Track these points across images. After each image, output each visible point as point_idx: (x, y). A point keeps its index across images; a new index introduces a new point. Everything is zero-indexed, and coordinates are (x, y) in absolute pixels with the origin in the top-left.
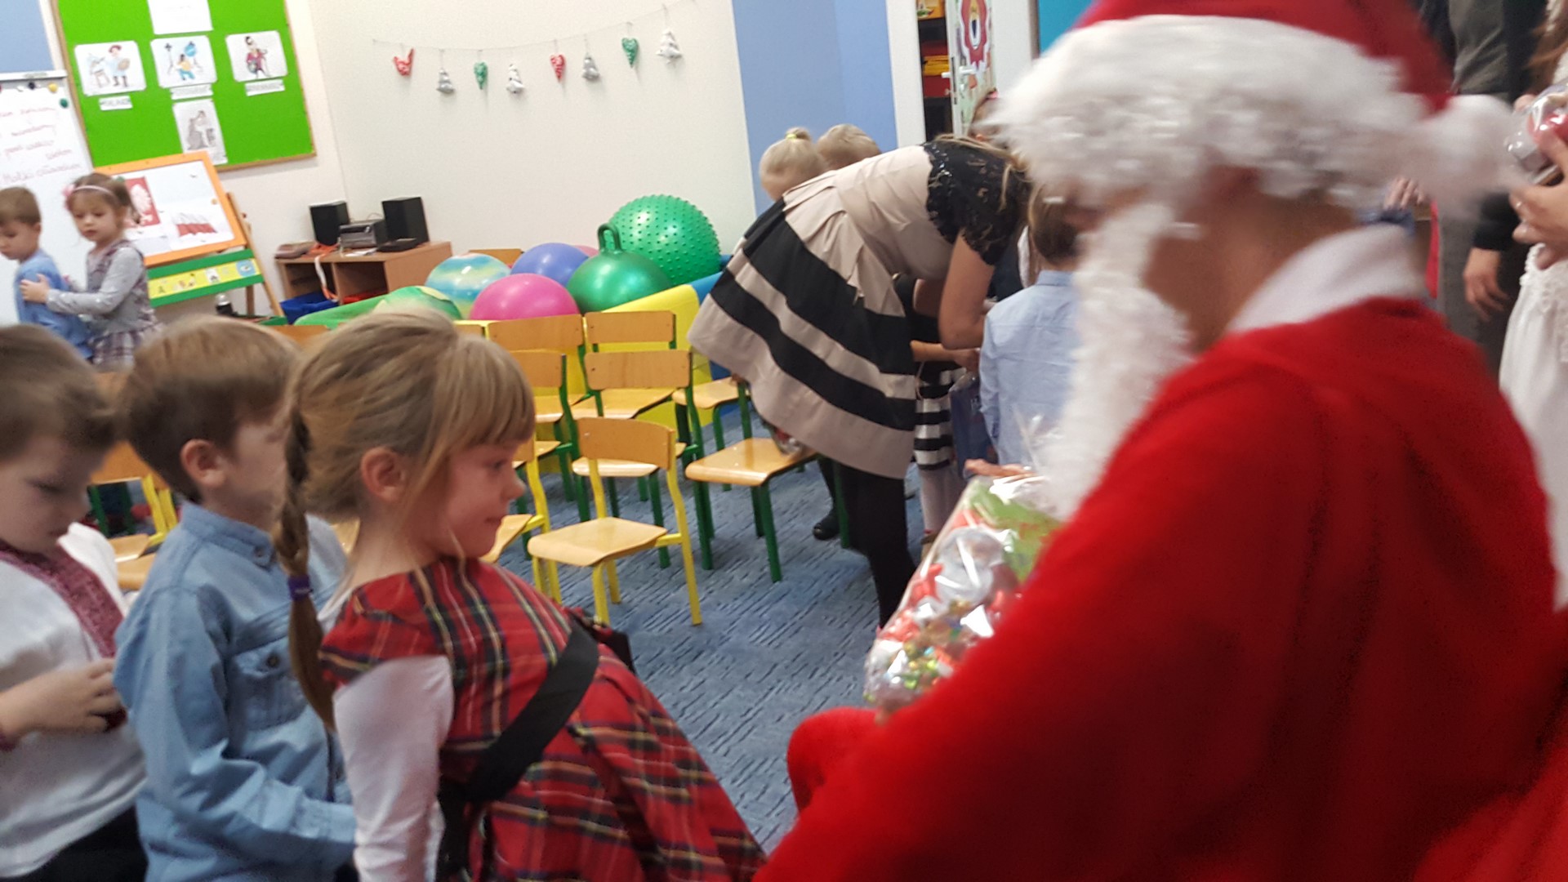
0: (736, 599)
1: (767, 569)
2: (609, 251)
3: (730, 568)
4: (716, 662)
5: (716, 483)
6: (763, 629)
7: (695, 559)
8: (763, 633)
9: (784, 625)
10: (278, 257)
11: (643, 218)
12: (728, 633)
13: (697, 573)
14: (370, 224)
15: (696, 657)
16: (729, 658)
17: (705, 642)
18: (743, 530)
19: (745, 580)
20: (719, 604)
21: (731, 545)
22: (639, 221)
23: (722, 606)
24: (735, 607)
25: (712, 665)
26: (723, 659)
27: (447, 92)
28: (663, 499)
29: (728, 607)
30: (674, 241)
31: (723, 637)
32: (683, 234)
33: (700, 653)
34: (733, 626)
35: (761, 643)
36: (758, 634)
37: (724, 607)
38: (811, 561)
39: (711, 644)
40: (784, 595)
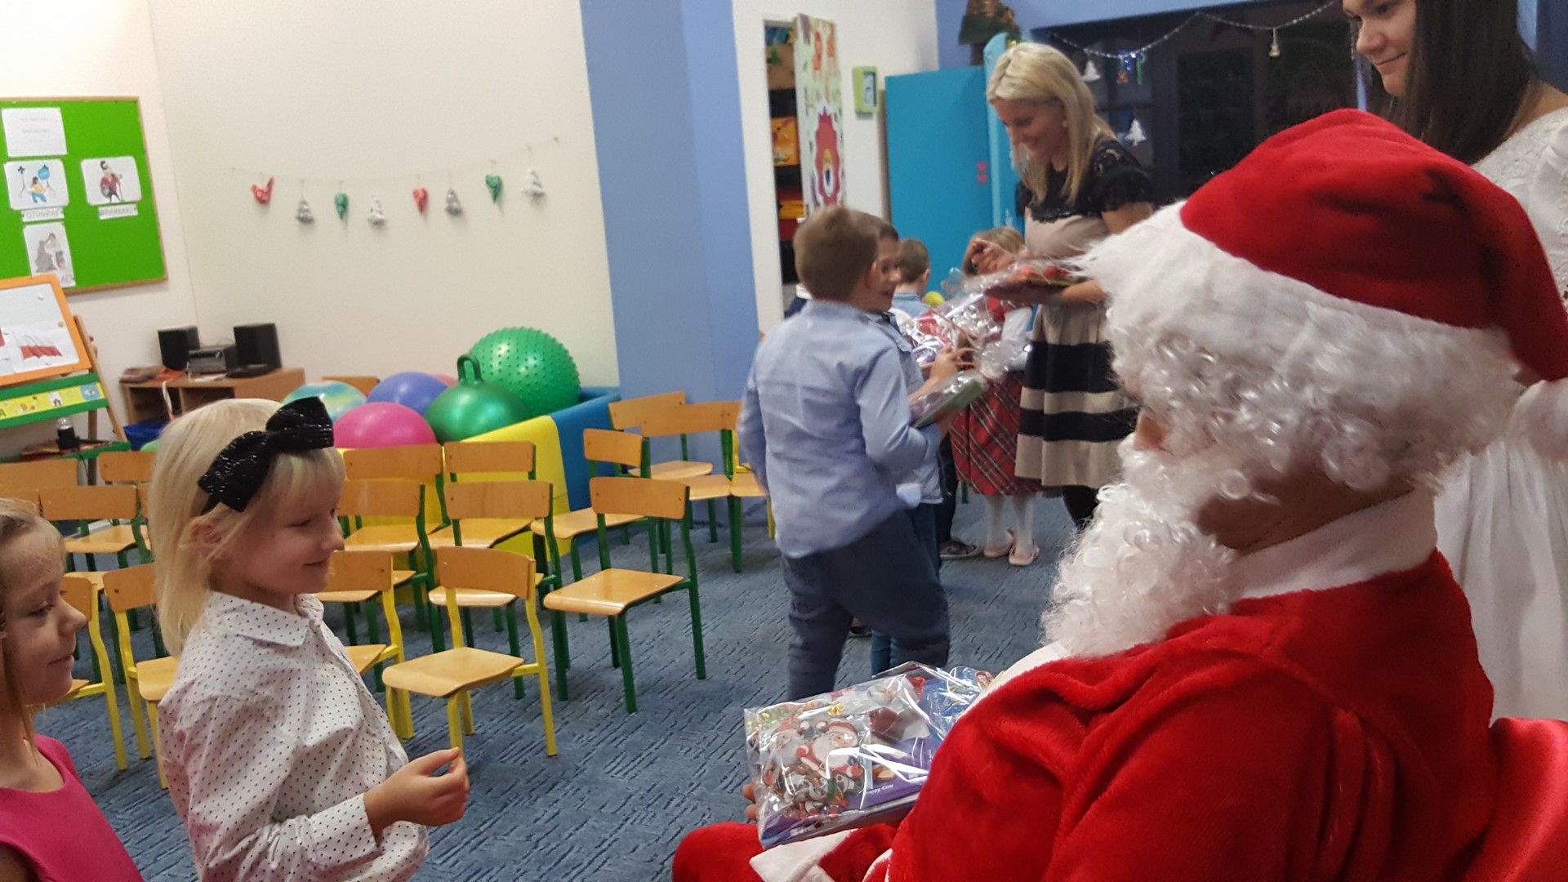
0: (591, 730)
1: (622, 700)
2: (469, 382)
3: (586, 698)
4: (570, 793)
5: (572, 613)
6: (618, 760)
7: (552, 689)
8: (618, 764)
9: (640, 756)
10: (123, 381)
11: (503, 349)
12: (584, 763)
13: (553, 704)
14: (220, 349)
15: (551, 789)
16: (584, 790)
17: (560, 773)
18: (599, 661)
19: (600, 711)
20: (574, 735)
21: (586, 676)
22: (501, 352)
23: (576, 738)
24: (590, 738)
25: (566, 796)
26: (579, 789)
27: (306, 220)
28: (520, 630)
29: (584, 738)
30: (535, 372)
31: (577, 769)
32: (543, 367)
33: (554, 785)
34: (588, 758)
35: (616, 774)
36: (613, 765)
37: (580, 738)
38: (666, 691)
39: (565, 776)
40: (640, 726)
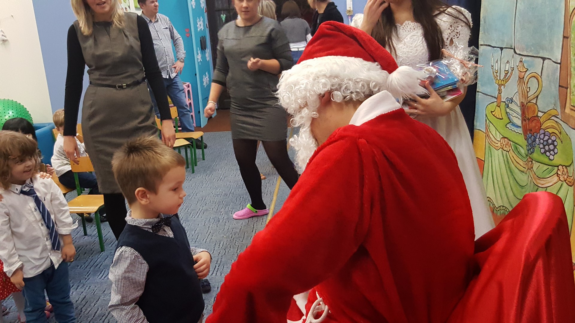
0: (85, 263)
4: (87, 288)
6: (102, 273)
12: (88, 276)
15: (77, 288)
17: (79, 281)
19: (85, 255)
20: (78, 266)
23: (79, 267)
24: (85, 266)
25: (86, 290)
26: (90, 287)
29: (83, 267)
31: (86, 279)
33: (78, 286)
34: (88, 274)
35: (104, 278)
36: (101, 275)
37: (81, 267)
38: (112, 244)
39: (81, 281)
40: (106, 258)
